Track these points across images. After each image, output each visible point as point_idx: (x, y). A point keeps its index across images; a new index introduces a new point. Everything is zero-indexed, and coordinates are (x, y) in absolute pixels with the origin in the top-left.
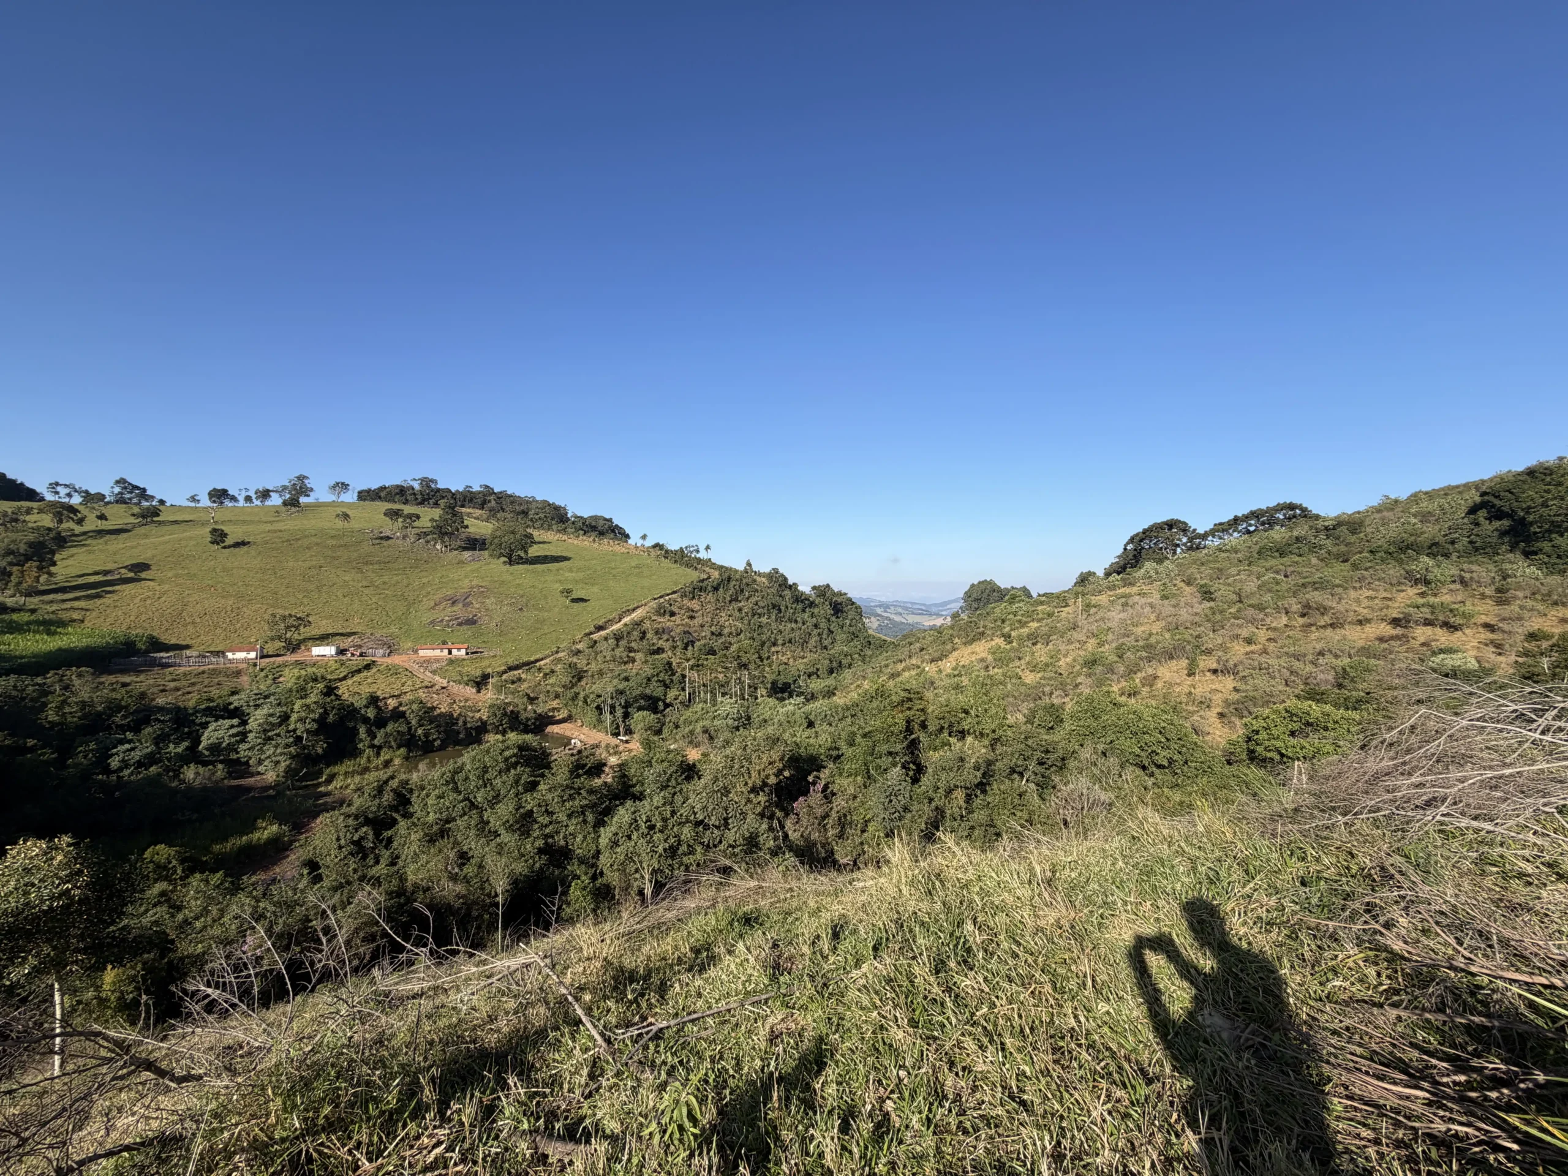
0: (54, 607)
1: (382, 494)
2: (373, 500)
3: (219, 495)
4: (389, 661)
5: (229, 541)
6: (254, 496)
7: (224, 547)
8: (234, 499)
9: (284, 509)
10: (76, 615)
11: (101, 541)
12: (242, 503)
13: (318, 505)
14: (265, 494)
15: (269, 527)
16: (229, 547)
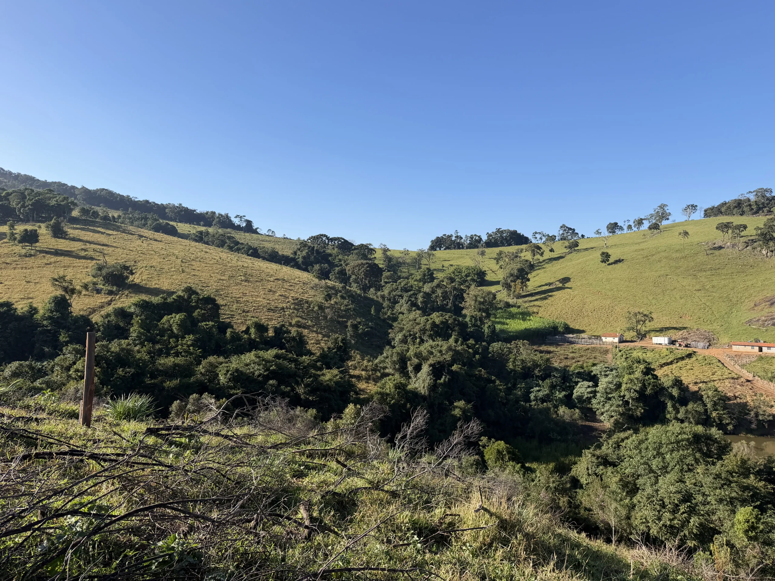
0: (527, 305)
1: (723, 210)
2: (716, 215)
3: (613, 227)
4: (706, 352)
5: (611, 260)
6: (633, 225)
7: (609, 264)
8: (621, 228)
9: (649, 232)
10: (535, 310)
11: (550, 265)
12: (626, 231)
13: (675, 225)
14: (640, 222)
15: (637, 247)
16: (612, 264)
